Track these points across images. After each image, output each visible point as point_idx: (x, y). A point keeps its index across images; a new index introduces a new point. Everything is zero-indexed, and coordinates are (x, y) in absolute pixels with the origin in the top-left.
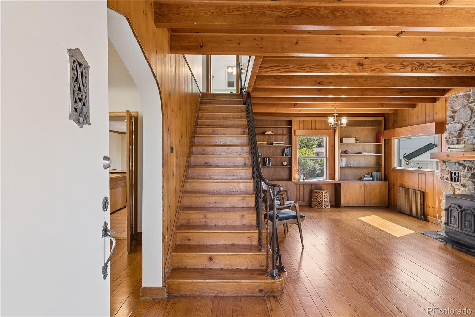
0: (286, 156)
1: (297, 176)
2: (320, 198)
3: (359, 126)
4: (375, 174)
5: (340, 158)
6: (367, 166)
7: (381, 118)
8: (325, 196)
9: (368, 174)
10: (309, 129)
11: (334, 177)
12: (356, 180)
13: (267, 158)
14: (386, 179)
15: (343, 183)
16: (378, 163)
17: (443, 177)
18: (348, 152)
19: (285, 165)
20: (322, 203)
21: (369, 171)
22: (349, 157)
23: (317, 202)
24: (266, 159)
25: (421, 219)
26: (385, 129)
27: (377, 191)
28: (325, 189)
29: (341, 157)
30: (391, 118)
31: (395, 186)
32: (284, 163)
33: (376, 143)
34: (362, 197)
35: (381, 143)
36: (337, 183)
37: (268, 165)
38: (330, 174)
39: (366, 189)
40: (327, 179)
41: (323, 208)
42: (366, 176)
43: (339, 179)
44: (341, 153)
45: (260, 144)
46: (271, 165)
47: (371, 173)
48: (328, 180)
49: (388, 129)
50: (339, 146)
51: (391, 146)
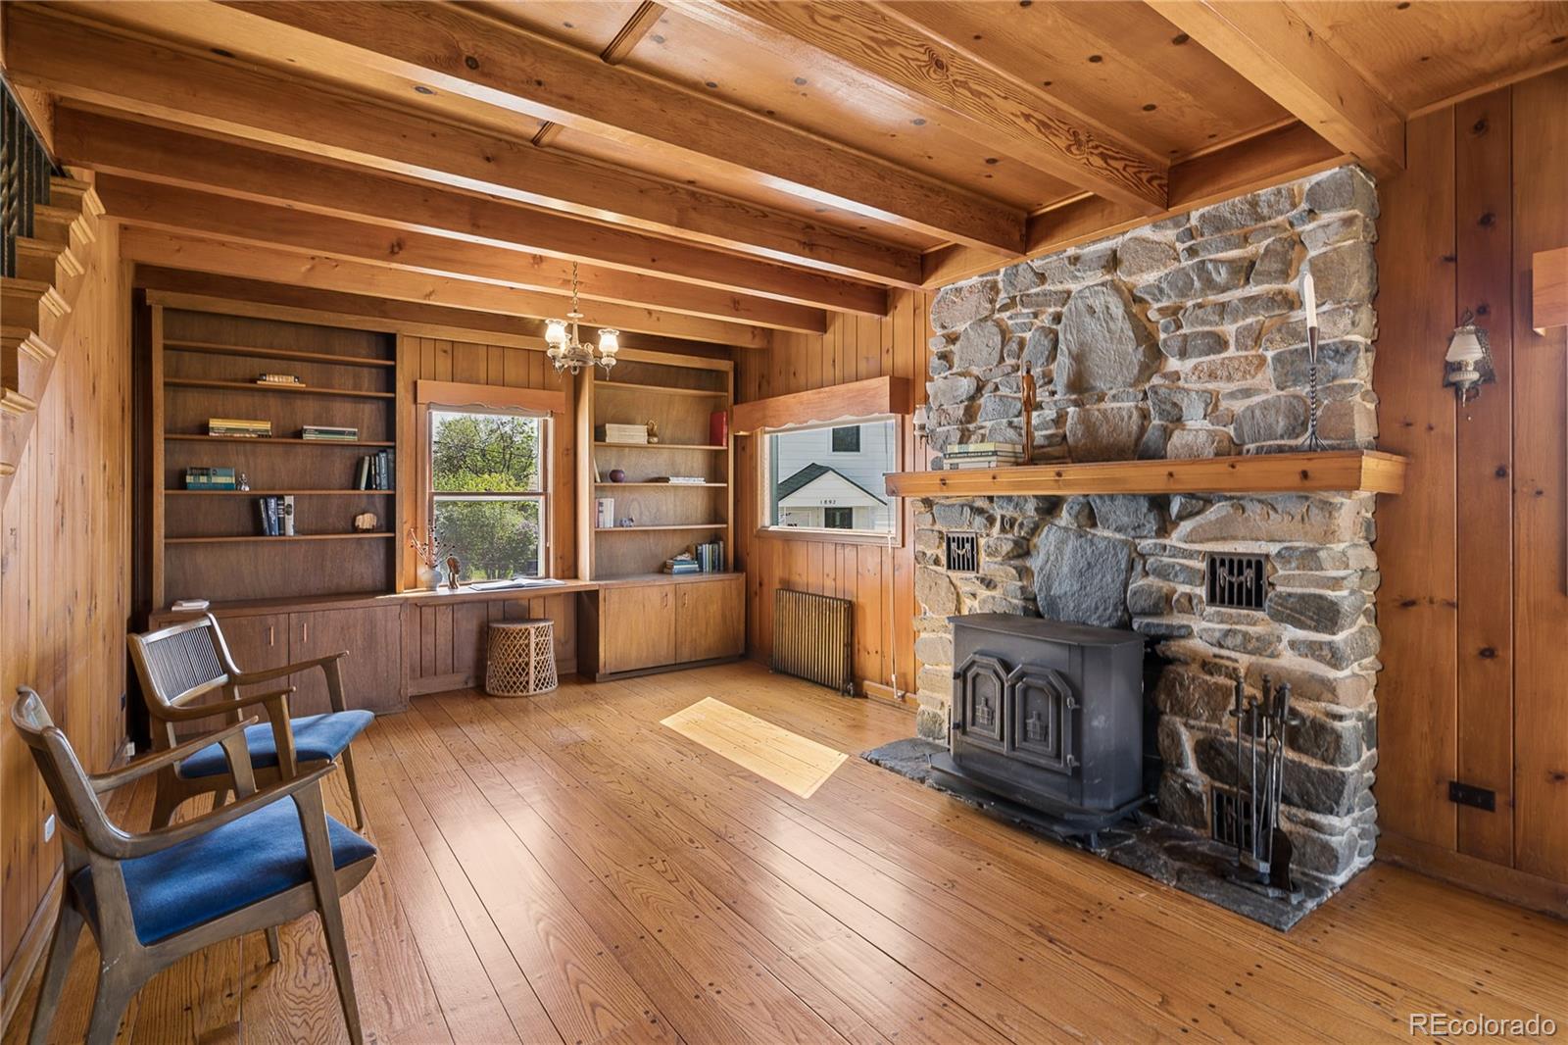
0: (369, 487)
1: (423, 572)
2: (520, 655)
3: (660, 386)
4: (706, 550)
5: (596, 498)
6: (682, 525)
7: (725, 365)
8: (537, 645)
9: (687, 550)
10: (477, 383)
11: (573, 568)
12: (649, 573)
13: (272, 496)
14: (739, 565)
15: (606, 588)
16: (716, 514)
17: (924, 554)
18: (623, 475)
19: (366, 526)
20: (528, 673)
21: (688, 541)
22: (627, 494)
23: (508, 674)
24: (262, 501)
25: (845, 692)
26: (736, 402)
27: (715, 608)
28: (542, 617)
29: (599, 493)
30: (754, 367)
31: (765, 588)
32: (361, 517)
33: (711, 445)
34: (669, 634)
35: (724, 448)
36: (586, 592)
37: (275, 532)
38: (560, 558)
39: (680, 604)
40: (547, 576)
41: (532, 692)
42: (679, 558)
43: (590, 574)
44: (598, 480)
45: (228, 429)
46: (290, 531)
47: (696, 548)
48: (554, 582)
49: (746, 402)
50: (593, 454)
51: (753, 457)
